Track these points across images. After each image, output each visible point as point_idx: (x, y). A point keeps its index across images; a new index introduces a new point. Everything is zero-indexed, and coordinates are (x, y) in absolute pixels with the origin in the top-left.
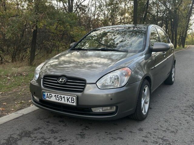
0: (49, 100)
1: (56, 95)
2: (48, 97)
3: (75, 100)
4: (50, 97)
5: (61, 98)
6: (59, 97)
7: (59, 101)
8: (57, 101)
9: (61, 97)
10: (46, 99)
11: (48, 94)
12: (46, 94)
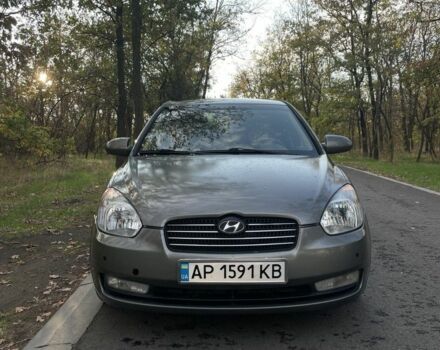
0: (203, 281)
1: (228, 264)
2: (199, 275)
3: (283, 271)
4: (205, 273)
5: (243, 271)
6: (235, 269)
7: (236, 280)
8: (228, 281)
9: (241, 269)
10: (191, 281)
11: (201, 266)
12: (192, 267)
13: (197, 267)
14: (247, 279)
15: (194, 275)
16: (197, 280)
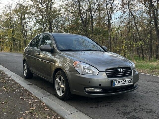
1: (123, 80)
3: (132, 81)
7: (124, 84)
8: (122, 85)
9: (125, 81)
10: (115, 86)
11: (118, 81)
12: (116, 82)
13: (117, 82)
14: (126, 84)
15: (116, 84)
16: (116, 85)
